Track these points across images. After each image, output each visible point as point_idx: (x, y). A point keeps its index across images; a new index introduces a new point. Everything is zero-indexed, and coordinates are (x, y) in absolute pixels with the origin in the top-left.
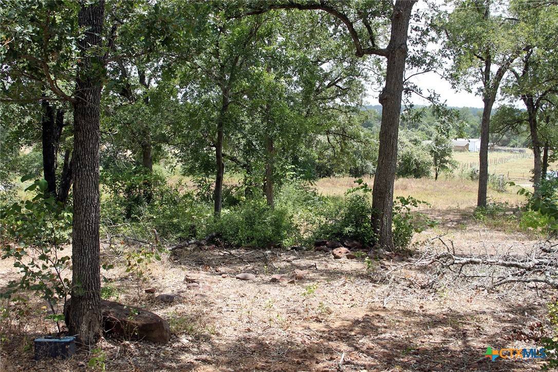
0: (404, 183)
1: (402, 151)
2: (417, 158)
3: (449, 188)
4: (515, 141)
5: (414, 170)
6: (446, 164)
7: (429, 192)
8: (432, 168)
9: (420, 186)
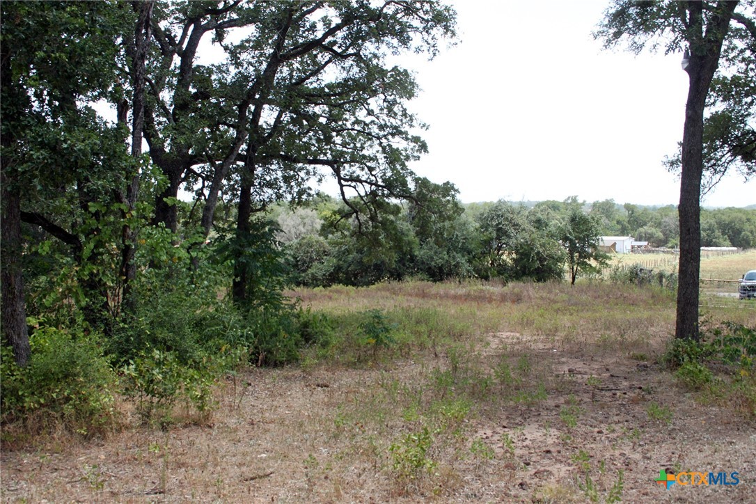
0: (516, 290)
1: (517, 239)
2: (541, 250)
3: (596, 298)
4: (674, 241)
5: (536, 269)
6: (589, 260)
7: (559, 305)
8: (566, 266)
9: (544, 295)
